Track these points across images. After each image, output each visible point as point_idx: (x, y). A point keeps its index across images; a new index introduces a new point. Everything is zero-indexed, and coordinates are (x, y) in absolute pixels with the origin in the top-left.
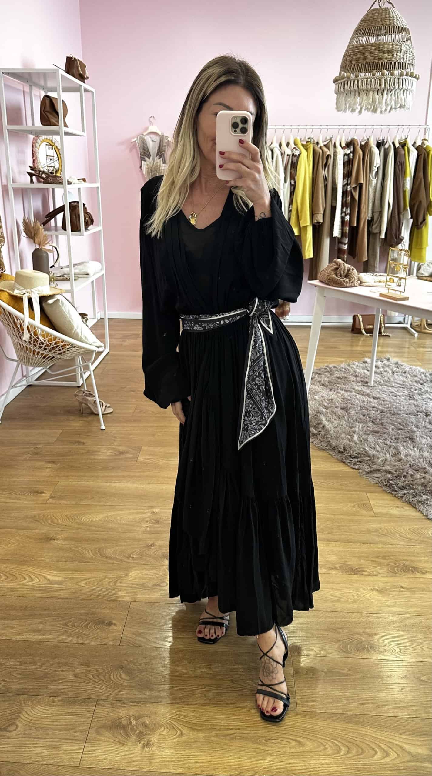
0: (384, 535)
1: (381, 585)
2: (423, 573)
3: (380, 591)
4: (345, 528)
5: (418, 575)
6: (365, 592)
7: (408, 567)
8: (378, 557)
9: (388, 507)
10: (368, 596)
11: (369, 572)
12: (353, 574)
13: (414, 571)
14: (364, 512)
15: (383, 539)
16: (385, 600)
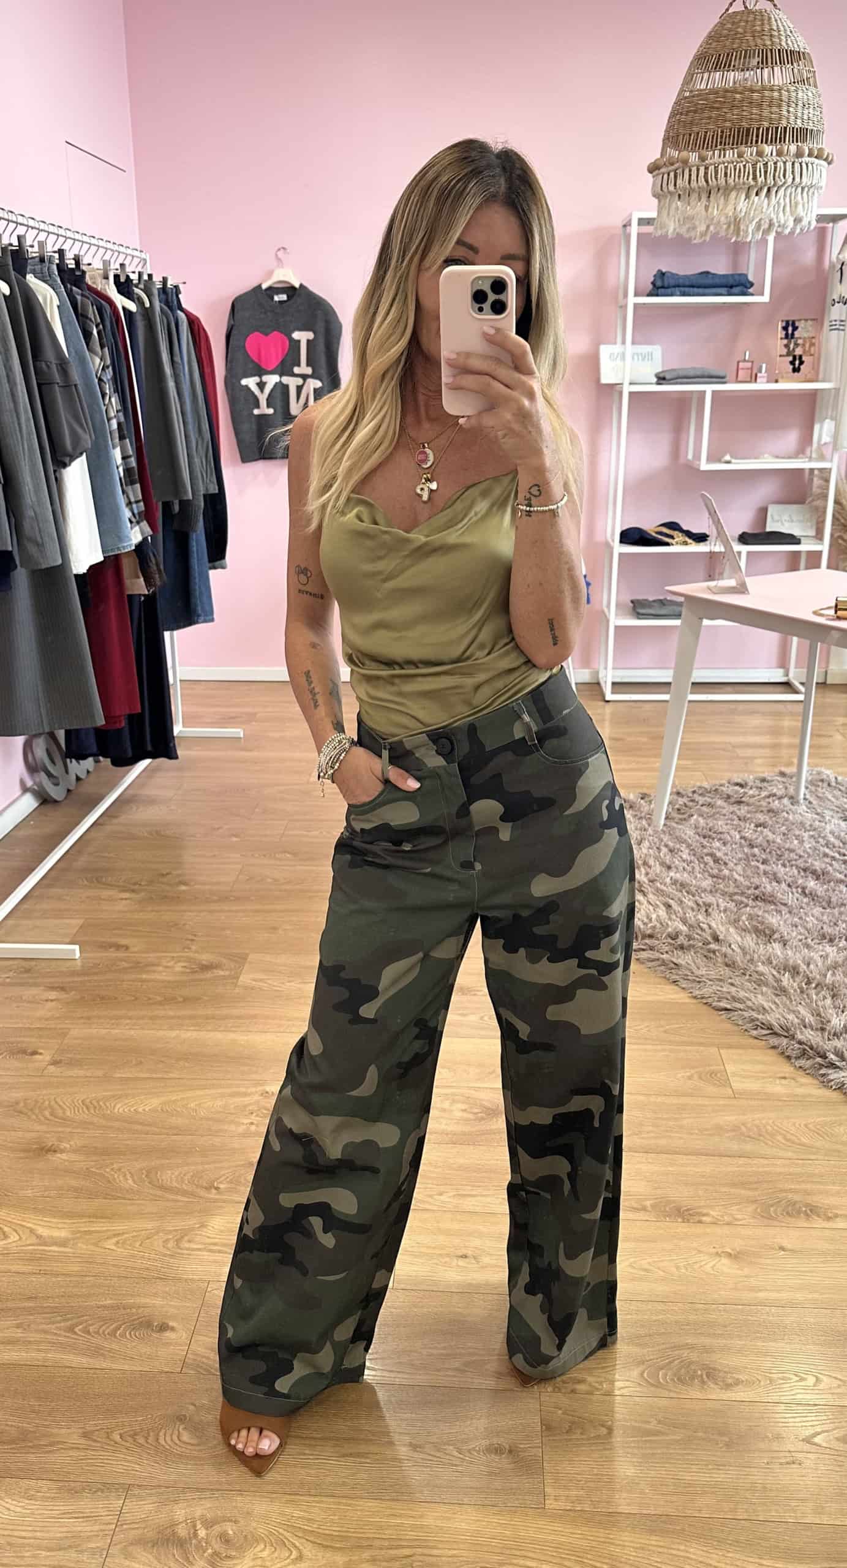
0: (749, 1137)
1: (738, 1244)
2: (829, 1219)
3: (735, 1256)
4: (671, 1123)
5: (819, 1223)
6: (702, 1258)
7: (797, 1206)
8: (734, 1185)
9: (764, 1078)
10: (708, 1268)
11: (713, 1217)
12: (680, 1220)
13: (809, 1212)
14: (711, 1090)
15: (748, 1147)
16: (746, 1277)
